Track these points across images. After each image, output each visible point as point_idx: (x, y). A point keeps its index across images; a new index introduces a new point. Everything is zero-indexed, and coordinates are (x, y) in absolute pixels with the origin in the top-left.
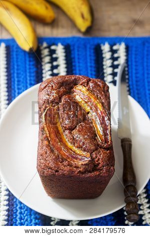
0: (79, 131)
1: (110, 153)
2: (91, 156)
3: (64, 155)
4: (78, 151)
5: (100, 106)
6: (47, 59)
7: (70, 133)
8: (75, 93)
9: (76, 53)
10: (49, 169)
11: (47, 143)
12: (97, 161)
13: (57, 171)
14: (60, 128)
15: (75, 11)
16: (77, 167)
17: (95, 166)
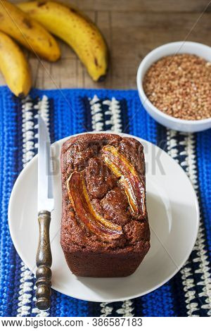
0: (109, 200)
1: (144, 225)
2: (123, 230)
3: (92, 228)
4: (107, 223)
5: (133, 171)
6: (97, 117)
7: (99, 202)
8: (103, 155)
9: (134, 110)
10: (74, 244)
11: (72, 214)
12: (130, 235)
13: (84, 247)
14: (87, 197)
15: (88, 55)
16: (107, 242)
17: (127, 240)
